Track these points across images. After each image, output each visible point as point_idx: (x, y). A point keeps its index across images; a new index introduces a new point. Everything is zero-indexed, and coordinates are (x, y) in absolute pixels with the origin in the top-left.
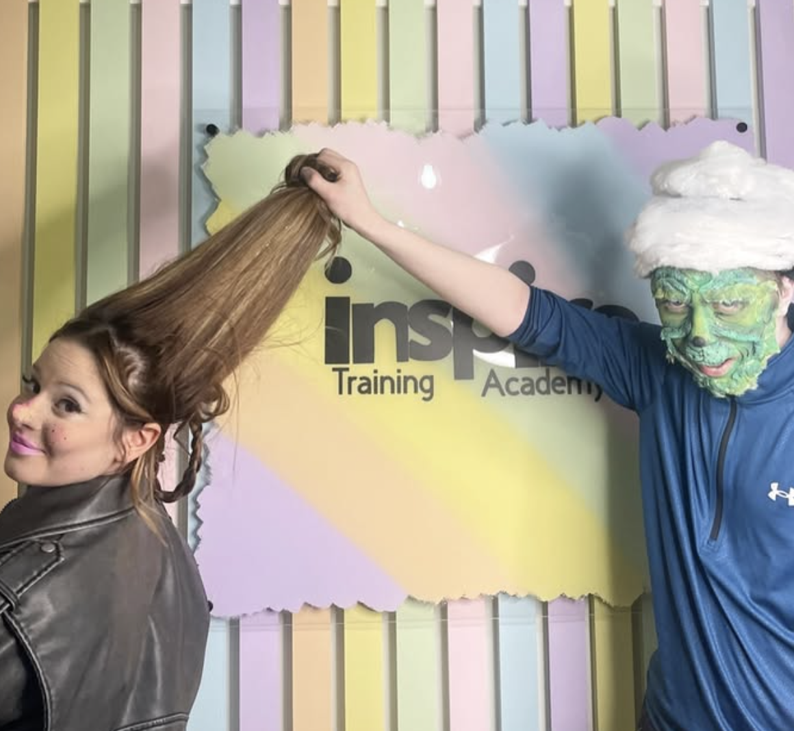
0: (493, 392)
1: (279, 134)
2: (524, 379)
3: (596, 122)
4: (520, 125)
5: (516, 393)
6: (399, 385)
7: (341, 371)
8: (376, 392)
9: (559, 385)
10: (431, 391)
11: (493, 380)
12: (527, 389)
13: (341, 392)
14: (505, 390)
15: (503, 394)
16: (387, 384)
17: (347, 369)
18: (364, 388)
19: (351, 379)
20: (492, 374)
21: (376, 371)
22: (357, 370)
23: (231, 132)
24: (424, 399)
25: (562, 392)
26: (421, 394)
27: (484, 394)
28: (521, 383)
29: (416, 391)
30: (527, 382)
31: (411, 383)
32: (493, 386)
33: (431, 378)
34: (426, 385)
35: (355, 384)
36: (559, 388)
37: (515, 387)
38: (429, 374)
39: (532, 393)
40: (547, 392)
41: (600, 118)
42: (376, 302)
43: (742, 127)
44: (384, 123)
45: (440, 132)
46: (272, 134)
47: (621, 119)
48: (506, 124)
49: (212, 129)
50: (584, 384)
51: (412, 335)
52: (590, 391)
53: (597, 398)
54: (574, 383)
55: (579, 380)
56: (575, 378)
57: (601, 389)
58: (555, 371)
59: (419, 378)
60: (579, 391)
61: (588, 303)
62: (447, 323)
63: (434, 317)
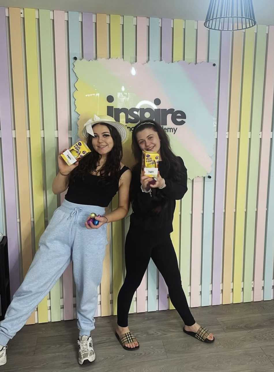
4: (158, 61)
23: (81, 60)
41: (179, 61)
42: (120, 108)
43: (214, 65)
44: (122, 59)
45: (137, 62)
46: (93, 61)
47: (184, 61)
48: (155, 61)
49: (75, 58)
50: (171, 130)
51: (130, 117)
52: (173, 132)
53: (174, 134)
54: (169, 130)
55: (170, 129)
56: (169, 128)
57: (175, 131)
58: (165, 127)
59: (131, 128)
60: (170, 132)
61: (173, 110)
62: (138, 114)
63: (135, 112)
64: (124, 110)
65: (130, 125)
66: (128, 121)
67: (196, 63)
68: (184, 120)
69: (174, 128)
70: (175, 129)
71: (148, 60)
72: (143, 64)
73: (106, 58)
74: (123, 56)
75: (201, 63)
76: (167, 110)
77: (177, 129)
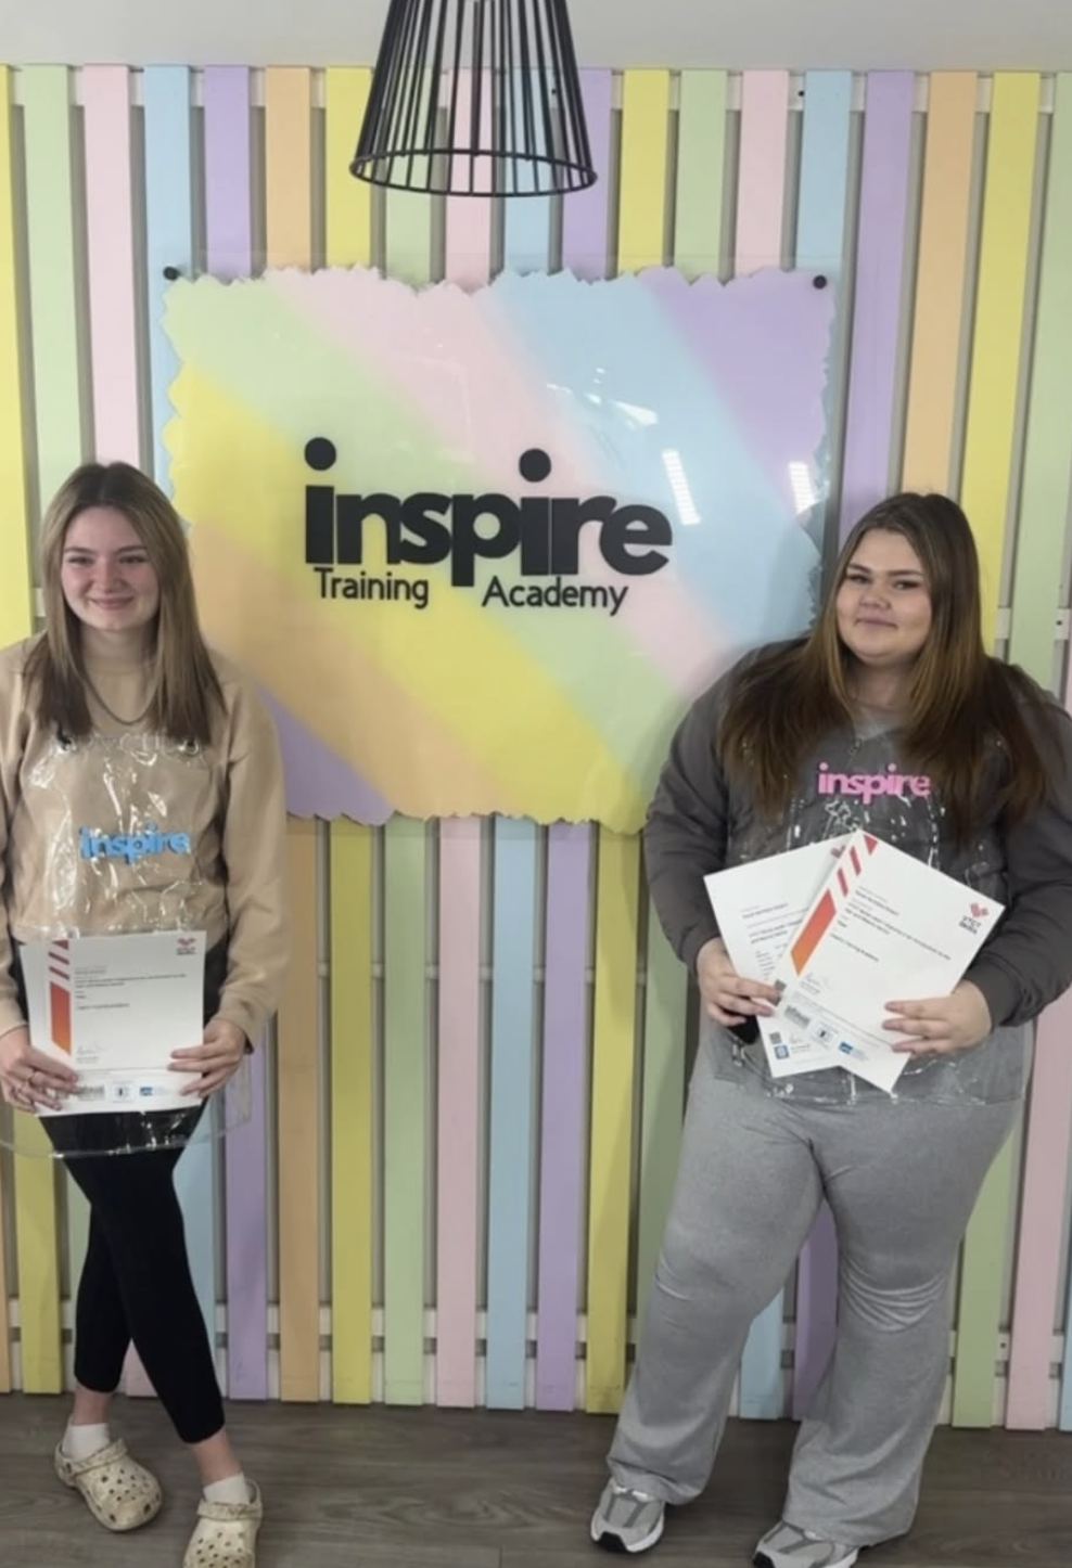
0: (495, 602)
1: (249, 281)
2: (532, 588)
3: (636, 274)
4: (543, 274)
5: (521, 604)
6: (390, 590)
7: (324, 571)
8: (363, 596)
9: (571, 596)
10: (425, 598)
11: (495, 589)
13: (324, 595)
14: (510, 600)
15: (506, 604)
16: (376, 588)
17: (330, 570)
18: (351, 592)
19: (335, 581)
20: (495, 581)
21: (363, 573)
22: (342, 571)
23: (195, 277)
24: (418, 607)
25: (573, 604)
26: (414, 601)
27: (485, 603)
28: (527, 593)
29: (408, 597)
30: (534, 592)
31: (402, 589)
32: (495, 595)
33: (425, 584)
34: (420, 590)
35: (340, 587)
36: (570, 600)
37: (520, 596)
38: (423, 578)
39: (539, 604)
40: (557, 604)
41: (643, 268)
42: (365, 494)
43: (820, 282)
44: (375, 270)
45: (443, 283)
46: (242, 281)
47: (671, 269)
48: (525, 274)
49: (171, 274)
50: (599, 595)
51: (406, 534)
52: (605, 604)
53: (614, 613)
54: (588, 596)
55: (594, 591)
56: (589, 589)
57: (618, 602)
58: (568, 581)
59: (411, 583)
60: (594, 604)
61: (611, 502)
62: (446, 520)
63: (431, 515)
64: (381, 504)
65: (408, 571)
66: (397, 551)
67: (728, 276)
68: (661, 550)
69: (612, 589)
70: (618, 593)
71: (496, 271)
72: (469, 288)
73: (303, 269)
74: (379, 258)
75: (751, 276)
76: (581, 501)
77: (629, 592)
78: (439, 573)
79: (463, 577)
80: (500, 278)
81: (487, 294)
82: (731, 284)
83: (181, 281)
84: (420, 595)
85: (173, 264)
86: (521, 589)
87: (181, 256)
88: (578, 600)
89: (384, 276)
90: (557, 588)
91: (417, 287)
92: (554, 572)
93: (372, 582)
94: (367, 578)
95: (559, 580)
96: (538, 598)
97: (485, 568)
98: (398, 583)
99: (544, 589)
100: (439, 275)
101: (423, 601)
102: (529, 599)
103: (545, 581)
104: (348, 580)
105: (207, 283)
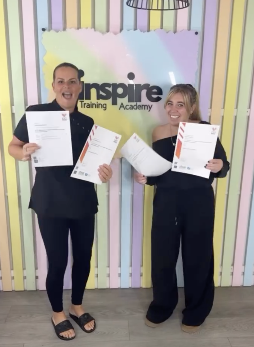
0: (122, 109)
1: (63, 31)
2: (130, 105)
3: (155, 30)
4: (132, 31)
5: (128, 109)
6: (97, 106)
7: (82, 102)
8: (91, 107)
9: (139, 107)
10: (106, 108)
12: (131, 108)
13: (82, 107)
14: (125, 108)
15: (125, 109)
16: (94, 105)
17: (83, 101)
18: (88, 106)
19: (85, 104)
20: (122, 104)
21: (91, 102)
22: (86, 101)
23: (49, 30)
24: (104, 110)
25: (140, 109)
27: (120, 109)
28: (129, 107)
29: (102, 108)
31: (100, 106)
32: (122, 107)
33: (106, 104)
34: (105, 106)
36: (139, 108)
37: (128, 107)
38: (105, 103)
39: (132, 109)
40: (136, 109)
41: (156, 29)
42: (91, 83)
43: (196, 33)
44: (93, 29)
45: (109, 32)
46: (61, 32)
47: (162, 30)
48: (128, 30)
49: (44, 30)
50: (146, 107)
51: (101, 93)
52: (147, 109)
53: (149, 111)
54: (143, 107)
55: (145, 106)
57: (150, 108)
58: (139, 103)
59: (102, 104)
60: (145, 109)
61: (149, 85)
62: (110, 89)
63: (107, 88)
64: (95, 86)
65: (102, 102)
66: (99, 97)
67: (175, 32)
68: (160, 96)
69: (149, 105)
70: (150, 106)
71: (121, 30)
72: (115, 34)
73: (75, 29)
74: (94, 26)
75: (181, 31)
76: (142, 85)
77: (153, 106)
78: (109, 102)
79: (114, 103)
80: (123, 32)
81: (120, 35)
82: (176, 33)
83: (46, 32)
84: (104, 107)
85: (44, 27)
86: (128, 105)
87: (46, 26)
88: (141, 108)
89: (95, 30)
90: (136, 105)
91: (103, 33)
92: (136, 102)
93: (93, 104)
94: (92, 103)
95: (137, 103)
96: (132, 108)
97: (120, 101)
98: (99, 104)
99: (133, 105)
100: (108, 31)
101: (105, 109)
102: (130, 108)
103: (133, 104)
104: (87, 104)
105: (52, 32)
